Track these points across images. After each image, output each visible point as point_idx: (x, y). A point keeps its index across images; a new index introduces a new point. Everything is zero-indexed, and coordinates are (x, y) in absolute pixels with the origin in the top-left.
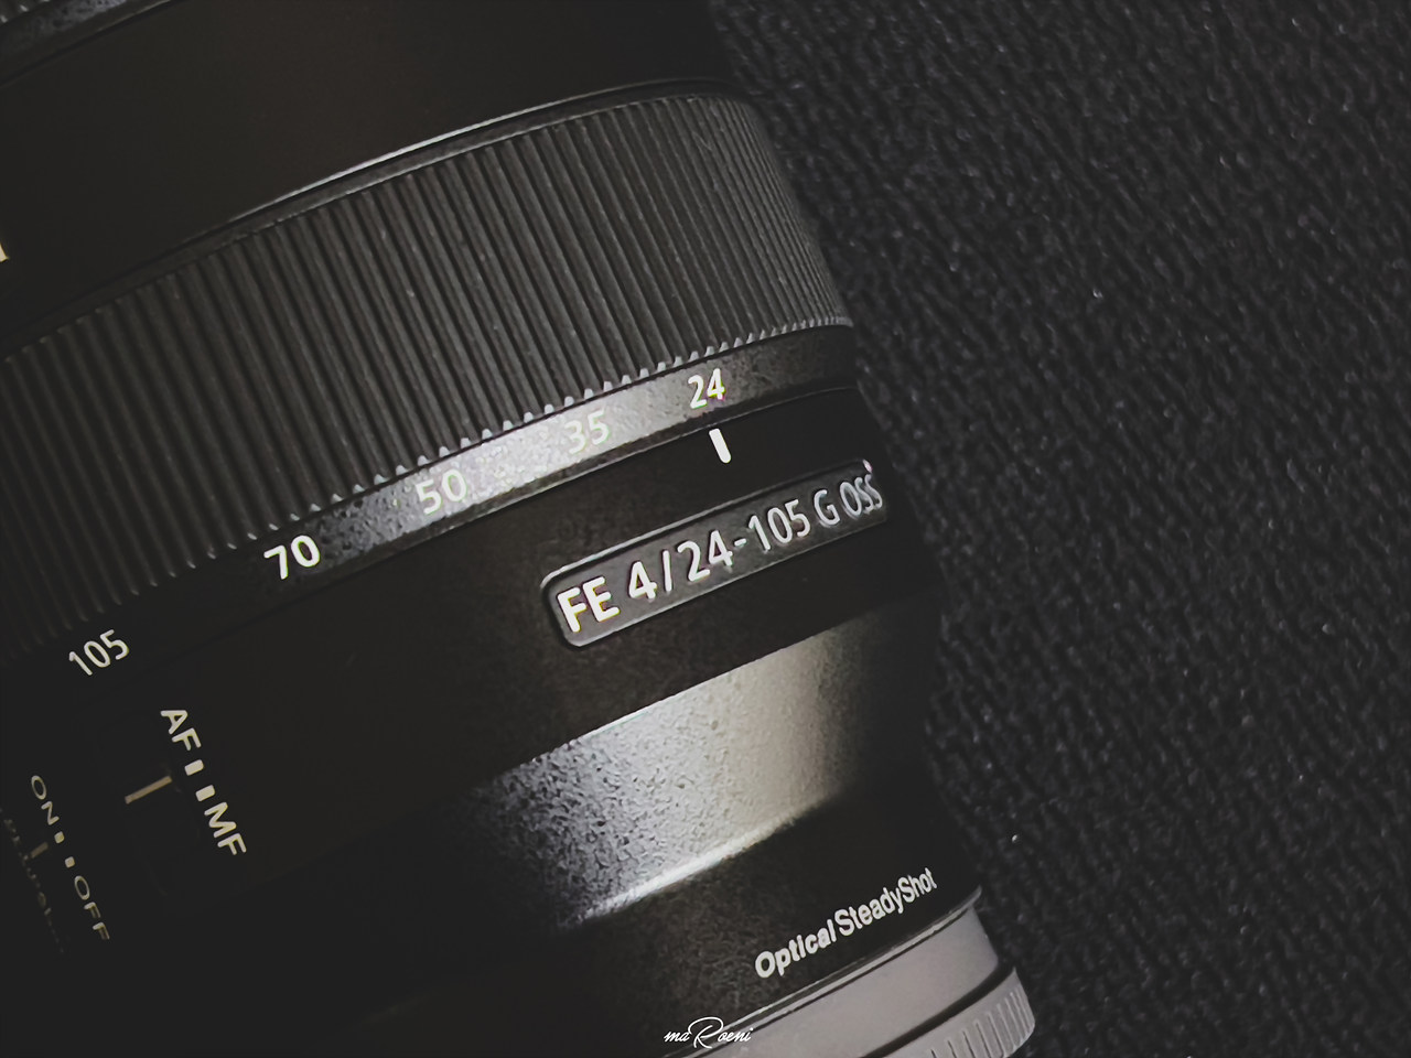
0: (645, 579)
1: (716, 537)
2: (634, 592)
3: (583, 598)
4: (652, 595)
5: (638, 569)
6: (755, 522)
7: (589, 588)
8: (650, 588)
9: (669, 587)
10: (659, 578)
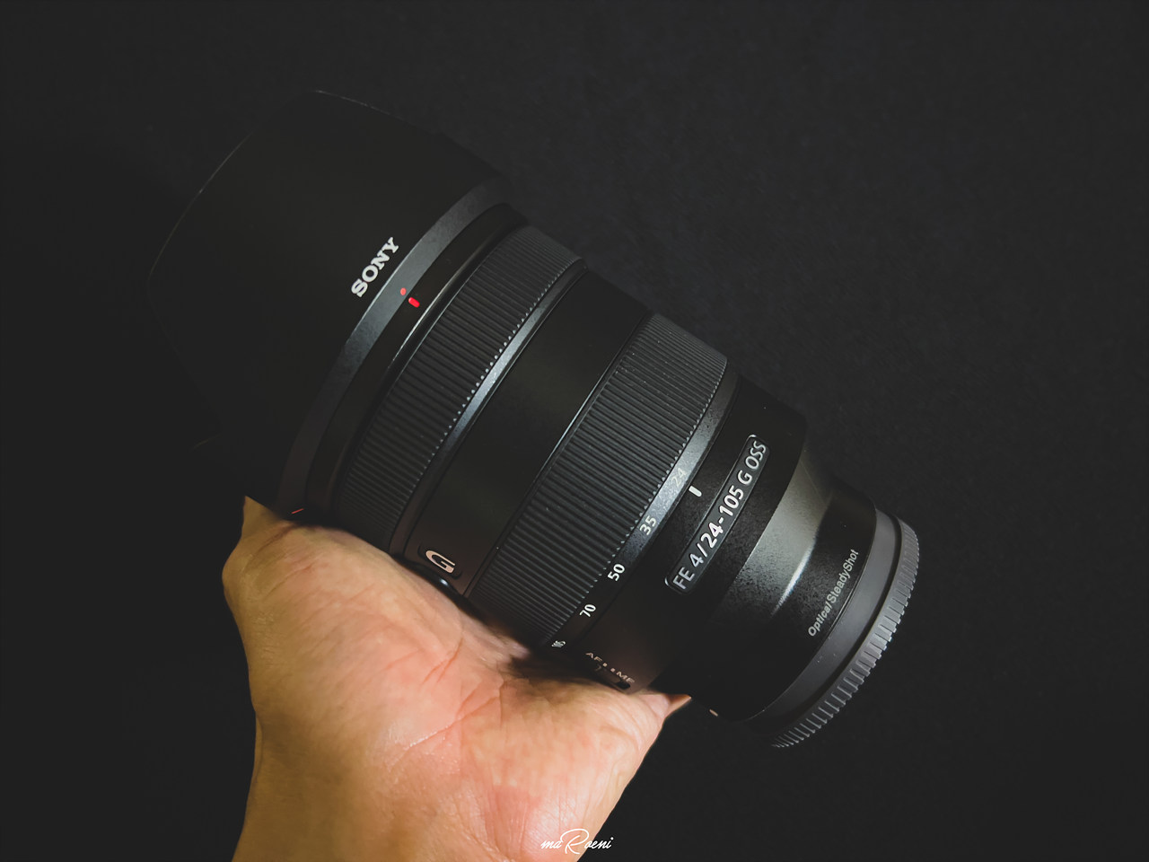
0: (696, 558)
1: (712, 526)
2: (696, 565)
3: (680, 578)
4: (702, 562)
5: (692, 556)
6: (722, 509)
7: (680, 573)
8: (700, 560)
9: (706, 555)
10: (699, 554)
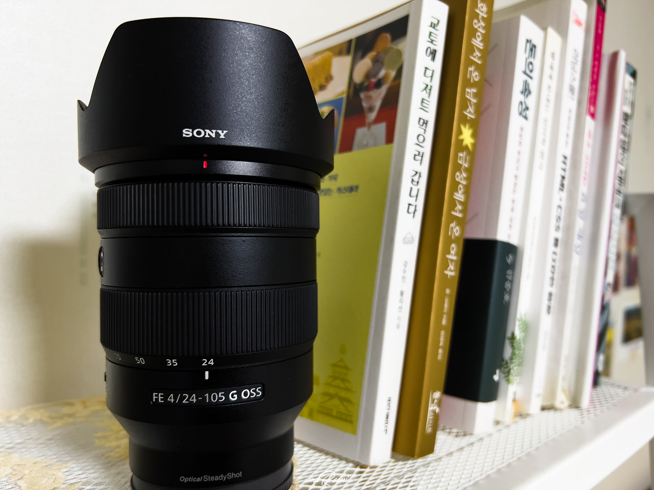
0: (172, 398)
1: (194, 395)
2: (169, 399)
3: (157, 396)
4: (172, 402)
5: (172, 395)
6: (207, 395)
7: (160, 394)
9: (177, 402)
10: (175, 398)
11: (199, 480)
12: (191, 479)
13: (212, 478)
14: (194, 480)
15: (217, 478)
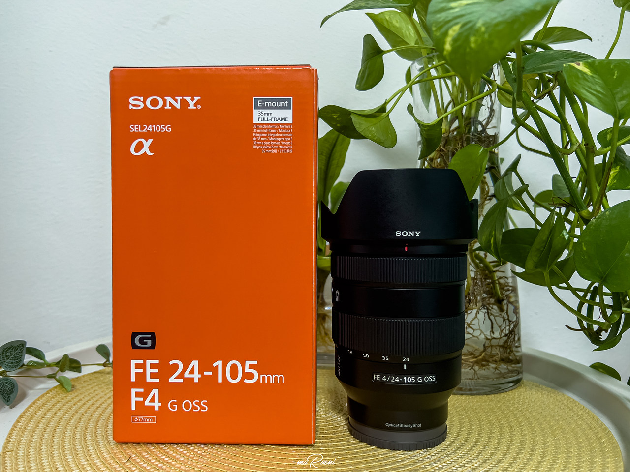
5: (385, 376)
6: (405, 378)
8: (385, 380)
9: (388, 381)
10: (387, 378)
11: (397, 426)
12: (392, 425)
13: (405, 426)
14: (394, 425)
15: (407, 426)
